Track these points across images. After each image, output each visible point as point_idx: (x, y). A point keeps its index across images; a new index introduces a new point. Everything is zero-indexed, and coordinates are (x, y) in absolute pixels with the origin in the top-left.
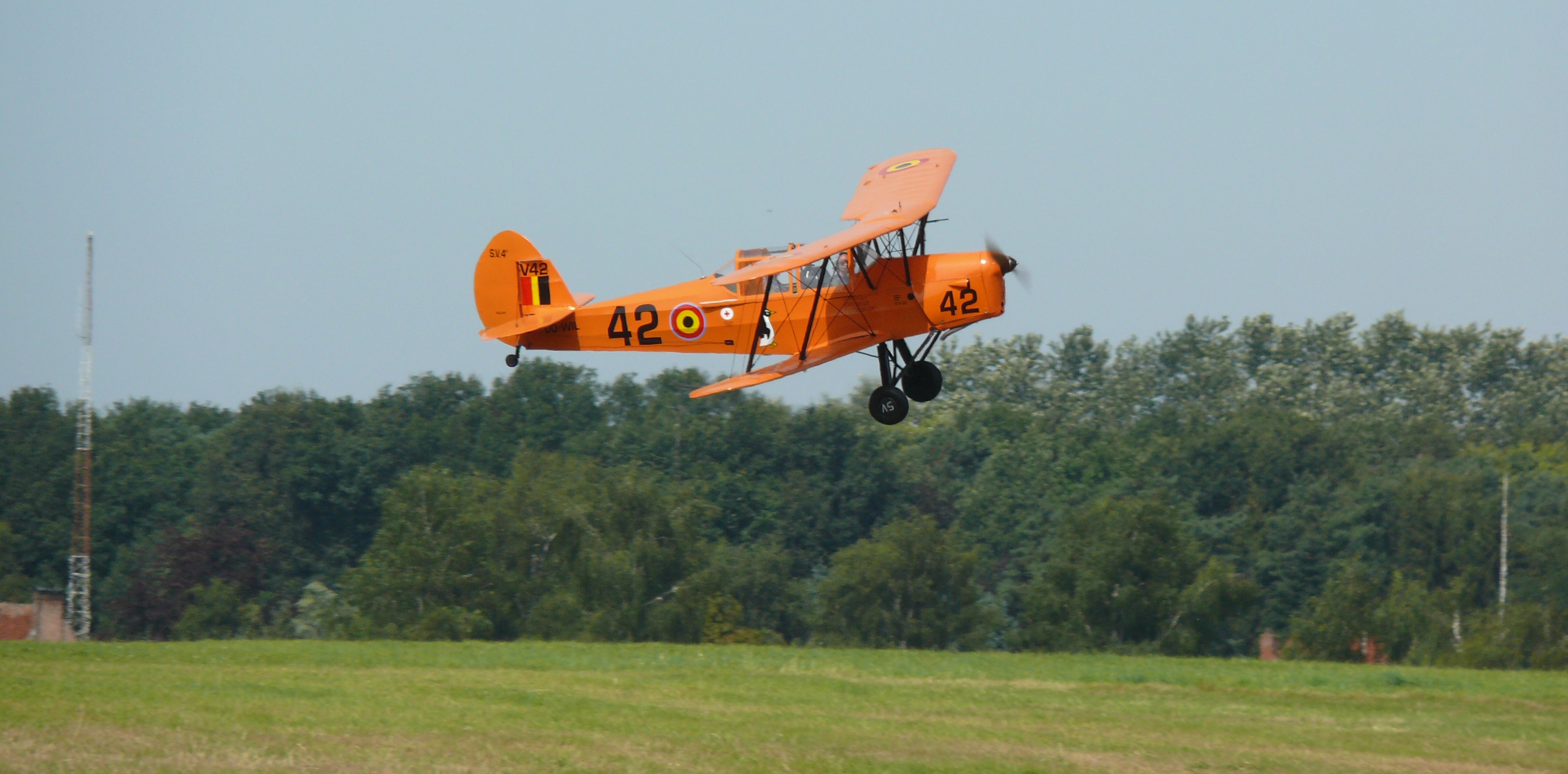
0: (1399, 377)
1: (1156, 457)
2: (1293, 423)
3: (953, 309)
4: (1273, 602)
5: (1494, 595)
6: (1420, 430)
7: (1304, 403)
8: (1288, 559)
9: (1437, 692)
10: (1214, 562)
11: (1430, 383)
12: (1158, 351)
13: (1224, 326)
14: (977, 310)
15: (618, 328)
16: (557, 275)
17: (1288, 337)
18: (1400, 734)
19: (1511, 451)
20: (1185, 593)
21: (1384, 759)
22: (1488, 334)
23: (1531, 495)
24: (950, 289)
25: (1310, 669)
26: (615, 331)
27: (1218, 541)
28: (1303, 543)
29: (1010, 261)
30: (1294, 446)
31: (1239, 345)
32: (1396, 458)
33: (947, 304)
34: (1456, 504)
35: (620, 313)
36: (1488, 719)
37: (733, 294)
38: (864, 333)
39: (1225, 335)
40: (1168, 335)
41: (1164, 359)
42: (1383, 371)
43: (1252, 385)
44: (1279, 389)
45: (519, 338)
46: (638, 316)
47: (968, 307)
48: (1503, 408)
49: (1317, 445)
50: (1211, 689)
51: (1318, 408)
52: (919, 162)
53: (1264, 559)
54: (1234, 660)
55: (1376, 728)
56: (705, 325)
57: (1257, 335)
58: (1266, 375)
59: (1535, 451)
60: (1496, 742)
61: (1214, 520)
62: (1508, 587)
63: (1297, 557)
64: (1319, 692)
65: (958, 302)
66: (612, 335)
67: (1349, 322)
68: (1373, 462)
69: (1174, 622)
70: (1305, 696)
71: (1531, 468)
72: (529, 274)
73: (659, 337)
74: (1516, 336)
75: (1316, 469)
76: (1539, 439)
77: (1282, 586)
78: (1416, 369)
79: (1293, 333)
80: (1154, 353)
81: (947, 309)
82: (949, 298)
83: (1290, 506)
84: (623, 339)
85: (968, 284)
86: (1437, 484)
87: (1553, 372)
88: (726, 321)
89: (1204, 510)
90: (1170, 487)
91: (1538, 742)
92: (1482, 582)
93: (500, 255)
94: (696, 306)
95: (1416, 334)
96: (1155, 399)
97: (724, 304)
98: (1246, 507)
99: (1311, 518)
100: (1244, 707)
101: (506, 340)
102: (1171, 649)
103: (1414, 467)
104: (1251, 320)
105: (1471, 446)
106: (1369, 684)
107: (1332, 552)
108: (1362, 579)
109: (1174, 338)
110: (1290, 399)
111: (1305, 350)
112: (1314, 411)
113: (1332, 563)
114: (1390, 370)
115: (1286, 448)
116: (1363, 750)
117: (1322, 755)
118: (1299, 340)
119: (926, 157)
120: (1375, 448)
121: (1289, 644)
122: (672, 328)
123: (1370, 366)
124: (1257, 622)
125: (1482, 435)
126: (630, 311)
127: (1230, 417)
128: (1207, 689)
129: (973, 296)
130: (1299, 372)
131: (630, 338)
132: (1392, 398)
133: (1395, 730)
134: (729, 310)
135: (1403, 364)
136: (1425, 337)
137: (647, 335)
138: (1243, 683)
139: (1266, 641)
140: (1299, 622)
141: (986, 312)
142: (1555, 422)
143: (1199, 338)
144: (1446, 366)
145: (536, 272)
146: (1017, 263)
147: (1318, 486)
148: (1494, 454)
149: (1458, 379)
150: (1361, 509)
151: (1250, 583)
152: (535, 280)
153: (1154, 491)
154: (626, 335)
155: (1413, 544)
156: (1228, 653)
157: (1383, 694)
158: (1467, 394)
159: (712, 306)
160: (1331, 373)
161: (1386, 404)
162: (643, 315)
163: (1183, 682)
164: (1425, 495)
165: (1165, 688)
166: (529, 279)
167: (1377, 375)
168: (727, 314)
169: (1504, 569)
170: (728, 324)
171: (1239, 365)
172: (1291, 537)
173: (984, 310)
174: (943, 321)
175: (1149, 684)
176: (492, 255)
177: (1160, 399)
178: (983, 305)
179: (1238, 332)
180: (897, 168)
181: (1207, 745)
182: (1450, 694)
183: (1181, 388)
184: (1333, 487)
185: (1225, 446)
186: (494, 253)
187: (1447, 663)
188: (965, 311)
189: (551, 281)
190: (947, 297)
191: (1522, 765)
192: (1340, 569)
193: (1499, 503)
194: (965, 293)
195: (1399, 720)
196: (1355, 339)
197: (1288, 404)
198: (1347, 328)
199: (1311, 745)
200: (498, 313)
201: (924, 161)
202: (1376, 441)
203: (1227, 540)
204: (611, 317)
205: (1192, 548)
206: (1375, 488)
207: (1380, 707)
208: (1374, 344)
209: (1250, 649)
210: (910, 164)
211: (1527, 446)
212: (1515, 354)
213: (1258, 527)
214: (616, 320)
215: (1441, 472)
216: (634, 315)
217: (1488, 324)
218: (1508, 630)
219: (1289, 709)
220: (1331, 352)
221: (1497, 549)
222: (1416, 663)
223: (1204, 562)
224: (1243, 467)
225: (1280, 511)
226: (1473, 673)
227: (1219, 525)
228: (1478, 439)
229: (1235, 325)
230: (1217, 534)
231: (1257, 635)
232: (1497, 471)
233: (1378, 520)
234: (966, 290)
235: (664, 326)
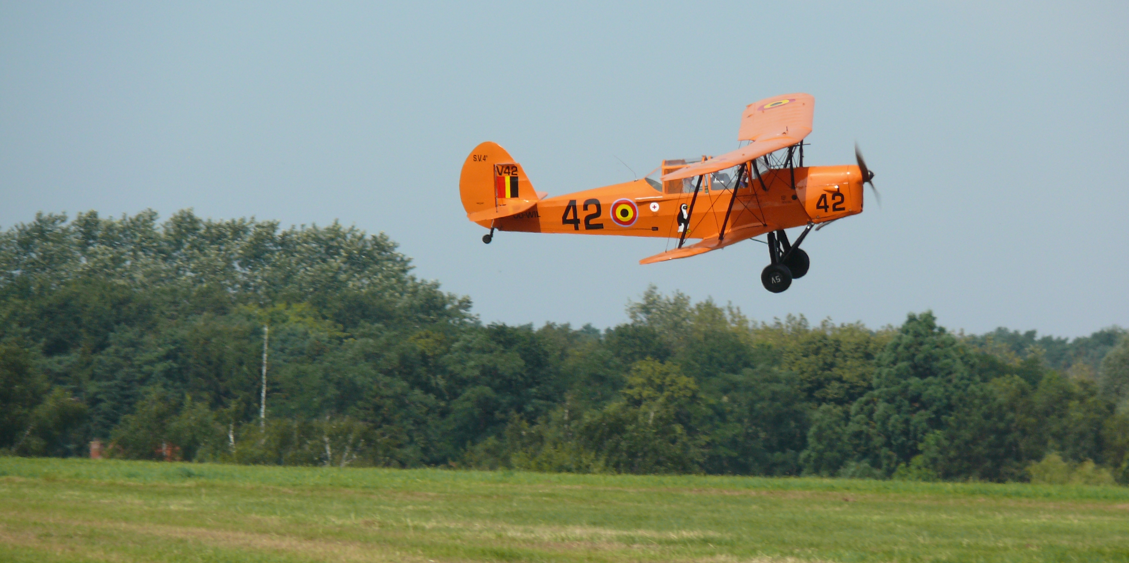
0: (189, 256)
1: (14, 314)
2: (113, 289)
3: (826, 207)
4: (99, 418)
5: (257, 412)
6: (204, 294)
7: (121, 276)
8: (110, 387)
9: (217, 481)
10: (57, 390)
11: (212, 261)
12: (17, 237)
13: (63, 219)
14: (843, 209)
15: (570, 216)
16: (524, 176)
17: (110, 227)
18: (189, 512)
19: (270, 310)
20: (35, 411)
21: (178, 529)
22: (253, 225)
23: (284, 341)
24: (825, 193)
25: (126, 466)
26: (567, 219)
27: (59, 374)
28: (120, 375)
29: (869, 173)
30: (113, 307)
31: (74, 233)
32: (187, 315)
33: (822, 203)
34: (230, 347)
35: (572, 206)
36: (252, 500)
37: (659, 192)
38: (760, 224)
39: (64, 225)
40: (23, 226)
41: (21, 243)
42: (179, 252)
43: (84, 261)
44: (101, 264)
45: (493, 221)
46: (585, 207)
47: (837, 207)
48: (264, 279)
49: (131, 305)
50: (54, 480)
51: (132, 278)
52: (789, 101)
53: (92, 388)
54: (70, 460)
55: (172, 507)
56: (637, 216)
57: (88, 226)
58: (94, 254)
59: (287, 309)
60: (259, 517)
61: (56, 358)
62: (267, 406)
63: (116, 385)
64: (132, 482)
65: (830, 202)
66: (565, 221)
67: (152, 216)
68: (172, 317)
69: (28, 432)
70: (122, 486)
71: (284, 321)
72: (503, 175)
73: (602, 223)
74: (273, 226)
75: (130, 322)
76: (291, 300)
77: (104, 406)
78: (200, 250)
79: (112, 225)
80: (14, 239)
81: (822, 207)
82: (823, 200)
83: (111, 350)
84: (573, 225)
85: (838, 189)
86: (219, 333)
87: (299, 252)
88: (653, 213)
89: (49, 351)
90: (24, 335)
91: (289, 517)
92: (248, 403)
93: (482, 159)
94: (631, 201)
95: (201, 225)
96: (14, 272)
97: (652, 200)
98: (80, 349)
99: (126, 358)
100: (77, 493)
101: (483, 223)
102: (25, 452)
103: (199, 322)
104: (84, 215)
105: (241, 306)
106: (167, 476)
107: (142, 382)
108: (164, 399)
109: (28, 228)
110: (112, 271)
111: (121, 236)
112: (129, 281)
113: (143, 389)
114: (183, 251)
115: (108, 308)
116: (163, 523)
117: (134, 527)
118: (117, 229)
119: (793, 98)
120: (173, 308)
121: (110, 446)
122: (612, 217)
123: (170, 249)
124: (88, 432)
125: (248, 298)
126: (580, 203)
127: (67, 284)
128: (50, 479)
129: (842, 198)
130: (118, 252)
131: (579, 224)
132: (185, 271)
133: (186, 509)
134: (656, 204)
135: (193, 246)
136: (209, 227)
137: (592, 222)
138: (77, 475)
139: (95, 445)
140: (118, 432)
141: (850, 210)
142: (301, 289)
143: (46, 228)
144: (223, 248)
145: (509, 173)
146: (874, 174)
147: (131, 334)
148: (257, 311)
149: (232, 257)
150: (162, 351)
151: (82, 406)
152: (508, 179)
153: (13, 338)
154: (575, 222)
155: (198, 374)
156: (65, 454)
157: (177, 484)
158: (238, 268)
159: (644, 201)
160: (140, 253)
161: (181, 276)
162: (589, 207)
163: (33, 475)
164: (207, 340)
165: (22, 480)
166: (504, 178)
167: (175, 254)
168: (654, 207)
169: (263, 395)
170: (655, 215)
171: (74, 248)
172: (112, 371)
173: (848, 209)
174: (818, 216)
175: (10, 477)
176: (475, 159)
177: (17, 273)
178: (848, 204)
179: (74, 224)
180: (771, 105)
181: (51, 521)
182: (226, 483)
183: (33, 264)
184: (141, 336)
185: (64, 305)
186: (477, 157)
187: (225, 460)
188: (835, 209)
189: (519, 180)
190: (822, 199)
191: (278, 533)
192: (147, 393)
193: (262, 345)
194: (836, 196)
195: (189, 502)
196: (158, 228)
197: (108, 275)
198: (152, 219)
199: (126, 520)
200: (478, 203)
201: (792, 100)
202: (175, 303)
203: (66, 374)
204: (565, 208)
205: (41, 381)
206: (172, 335)
207: (175, 493)
208: (172, 232)
209: (82, 452)
210: (781, 103)
211: (280, 306)
212: (272, 240)
213: (88, 364)
214: (569, 210)
215: (220, 324)
216: (583, 206)
217: (253, 218)
218: (268, 437)
219: (111, 494)
220: (141, 237)
221: (260, 379)
222: (201, 461)
223: (49, 391)
224: (77, 320)
225: (104, 352)
226: (242, 468)
227: (60, 362)
228: (245, 301)
229: (72, 218)
230: (58, 368)
231: (87, 442)
232: (259, 323)
233: (175, 358)
234: (836, 193)
235: (606, 215)
